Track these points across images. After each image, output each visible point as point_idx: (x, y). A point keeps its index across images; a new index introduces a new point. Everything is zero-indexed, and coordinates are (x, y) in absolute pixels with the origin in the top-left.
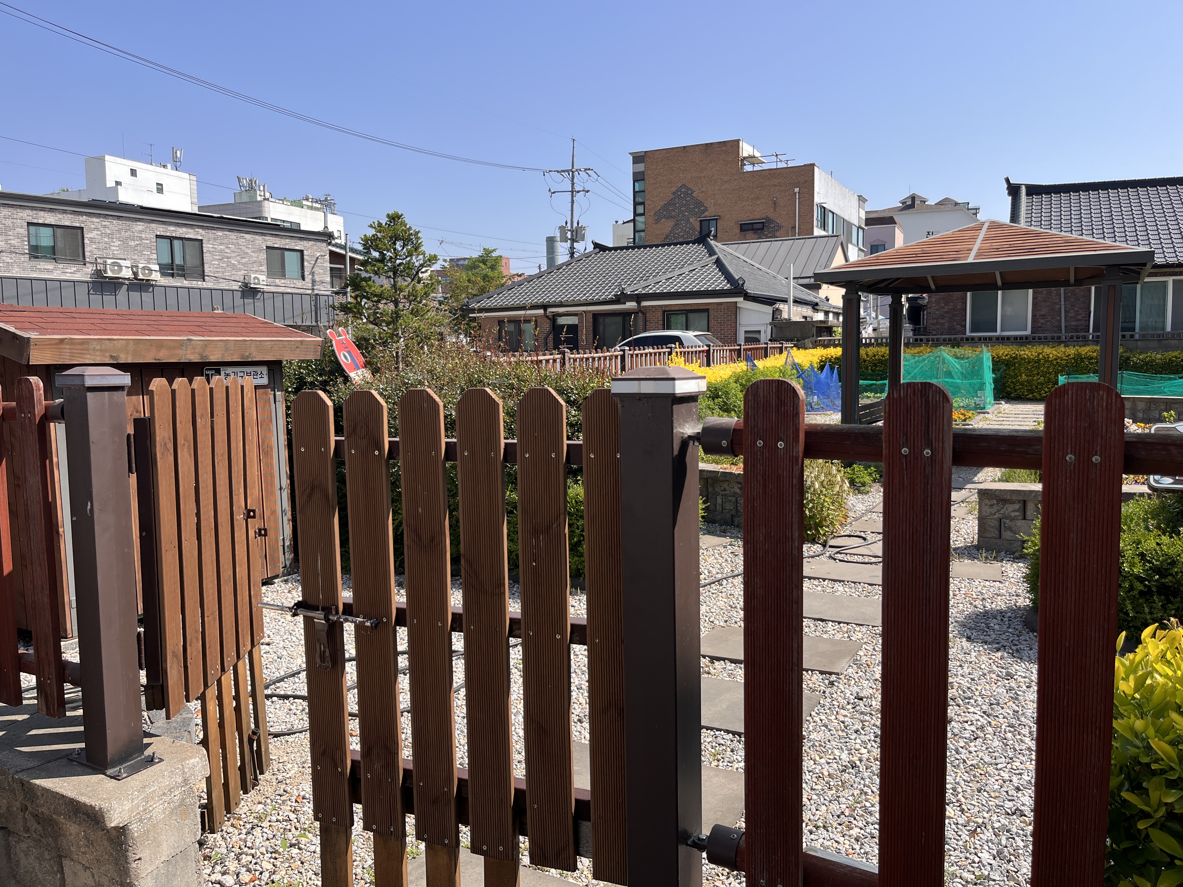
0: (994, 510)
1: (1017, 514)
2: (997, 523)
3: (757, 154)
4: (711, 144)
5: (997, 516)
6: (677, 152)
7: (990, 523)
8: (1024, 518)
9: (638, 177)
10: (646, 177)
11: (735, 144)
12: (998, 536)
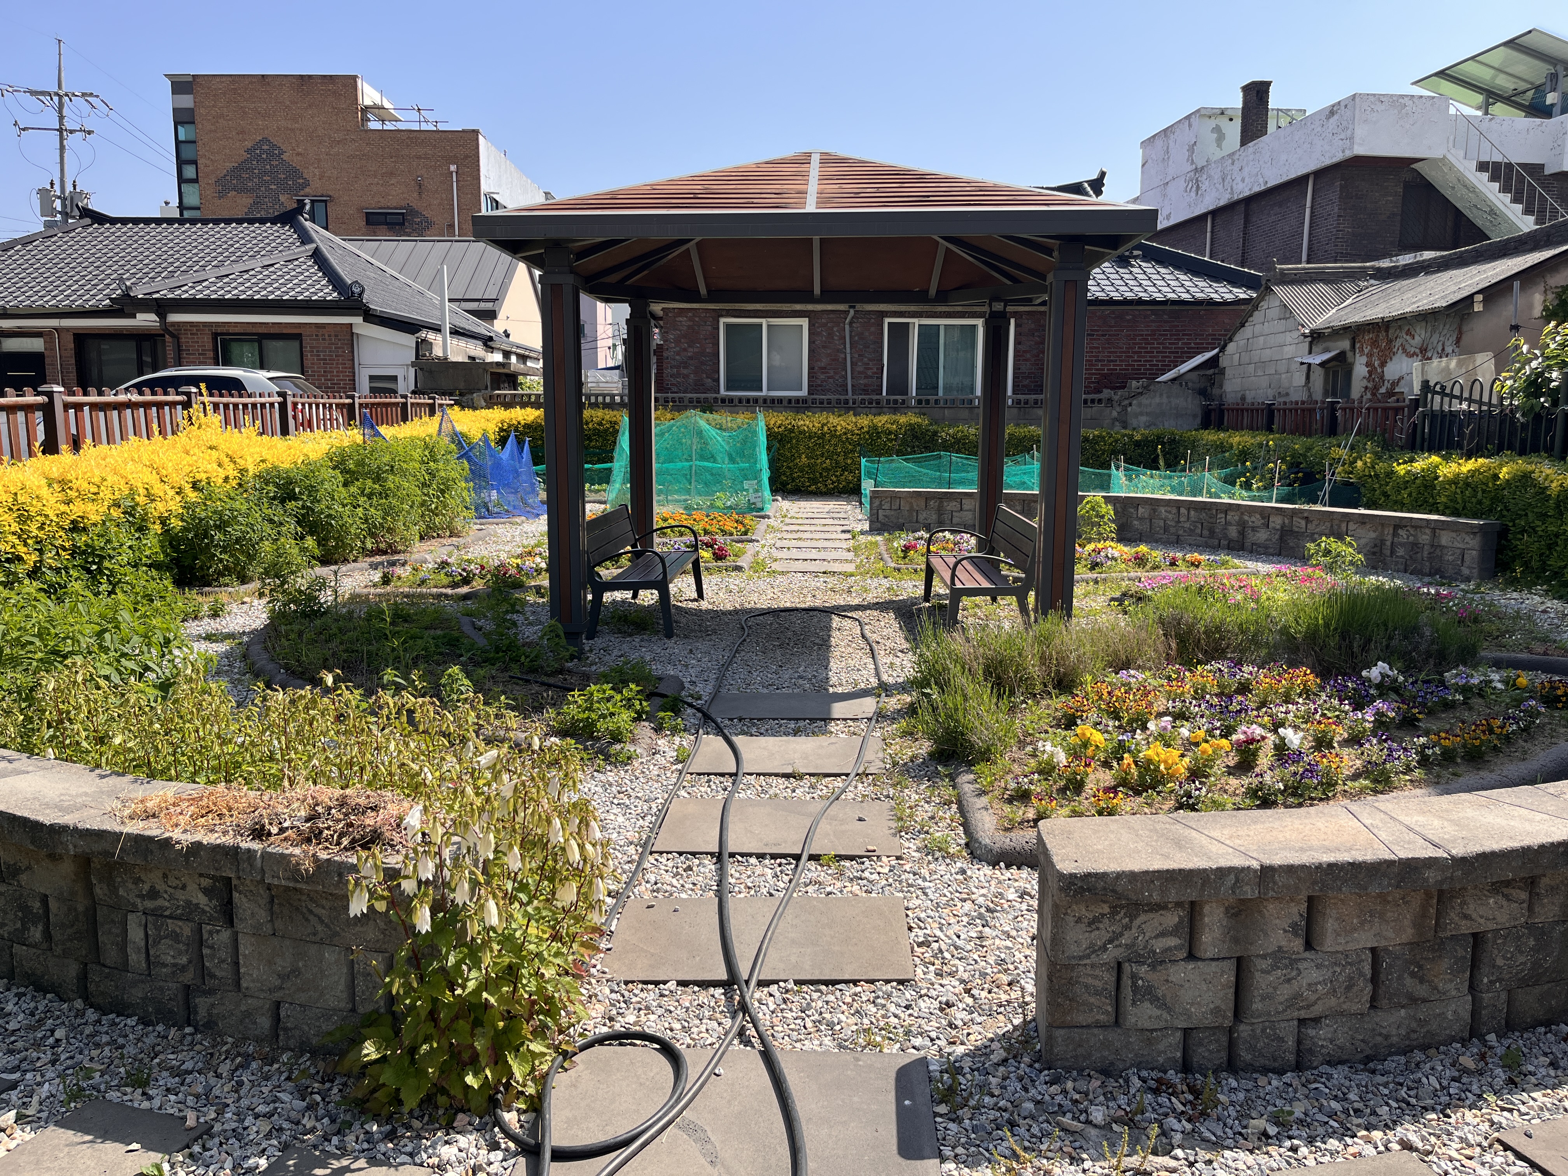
0: (1100, 936)
1: (1173, 942)
2: (1109, 977)
3: (387, 105)
4: (310, 76)
5: (1112, 953)
6: (251, 83)
7: (1090, 981)
8: (1191, 956)
9: (181, 118)
10: (198, 119)
11: (350, 82)
12: (1112, 1019)
